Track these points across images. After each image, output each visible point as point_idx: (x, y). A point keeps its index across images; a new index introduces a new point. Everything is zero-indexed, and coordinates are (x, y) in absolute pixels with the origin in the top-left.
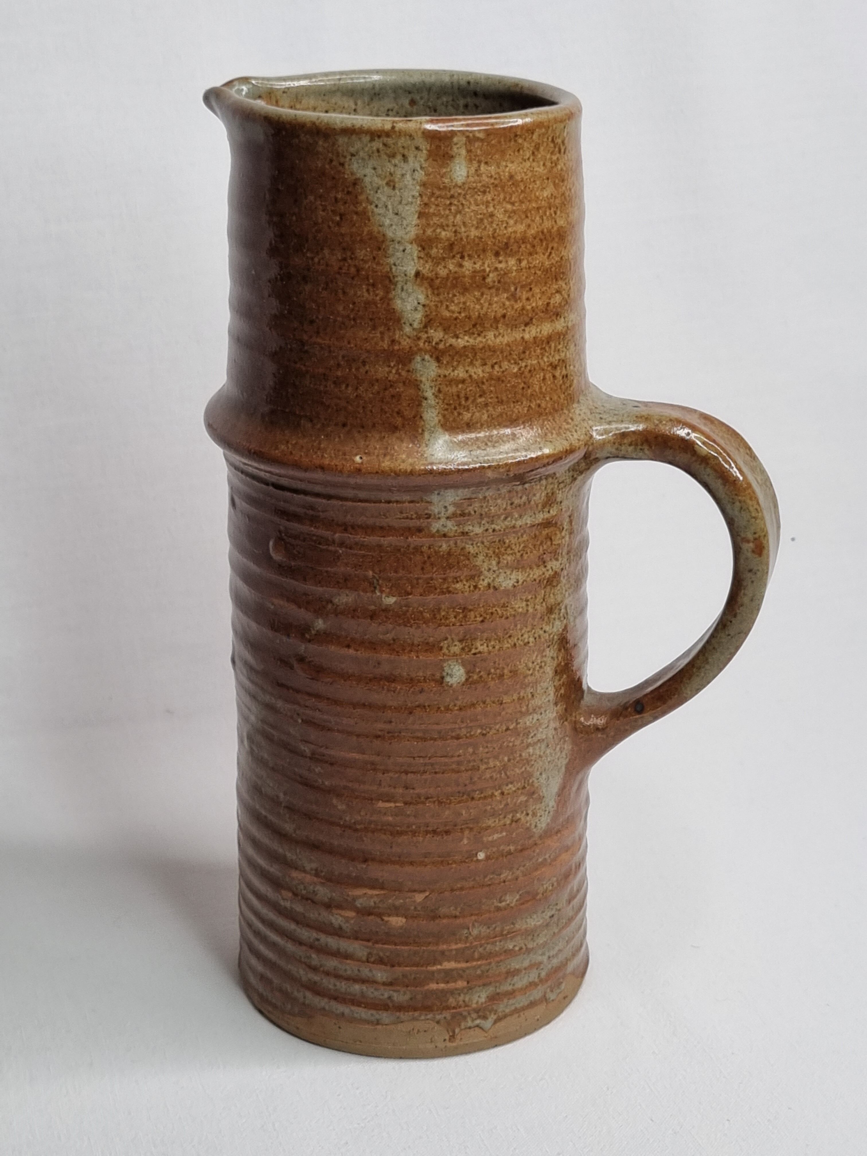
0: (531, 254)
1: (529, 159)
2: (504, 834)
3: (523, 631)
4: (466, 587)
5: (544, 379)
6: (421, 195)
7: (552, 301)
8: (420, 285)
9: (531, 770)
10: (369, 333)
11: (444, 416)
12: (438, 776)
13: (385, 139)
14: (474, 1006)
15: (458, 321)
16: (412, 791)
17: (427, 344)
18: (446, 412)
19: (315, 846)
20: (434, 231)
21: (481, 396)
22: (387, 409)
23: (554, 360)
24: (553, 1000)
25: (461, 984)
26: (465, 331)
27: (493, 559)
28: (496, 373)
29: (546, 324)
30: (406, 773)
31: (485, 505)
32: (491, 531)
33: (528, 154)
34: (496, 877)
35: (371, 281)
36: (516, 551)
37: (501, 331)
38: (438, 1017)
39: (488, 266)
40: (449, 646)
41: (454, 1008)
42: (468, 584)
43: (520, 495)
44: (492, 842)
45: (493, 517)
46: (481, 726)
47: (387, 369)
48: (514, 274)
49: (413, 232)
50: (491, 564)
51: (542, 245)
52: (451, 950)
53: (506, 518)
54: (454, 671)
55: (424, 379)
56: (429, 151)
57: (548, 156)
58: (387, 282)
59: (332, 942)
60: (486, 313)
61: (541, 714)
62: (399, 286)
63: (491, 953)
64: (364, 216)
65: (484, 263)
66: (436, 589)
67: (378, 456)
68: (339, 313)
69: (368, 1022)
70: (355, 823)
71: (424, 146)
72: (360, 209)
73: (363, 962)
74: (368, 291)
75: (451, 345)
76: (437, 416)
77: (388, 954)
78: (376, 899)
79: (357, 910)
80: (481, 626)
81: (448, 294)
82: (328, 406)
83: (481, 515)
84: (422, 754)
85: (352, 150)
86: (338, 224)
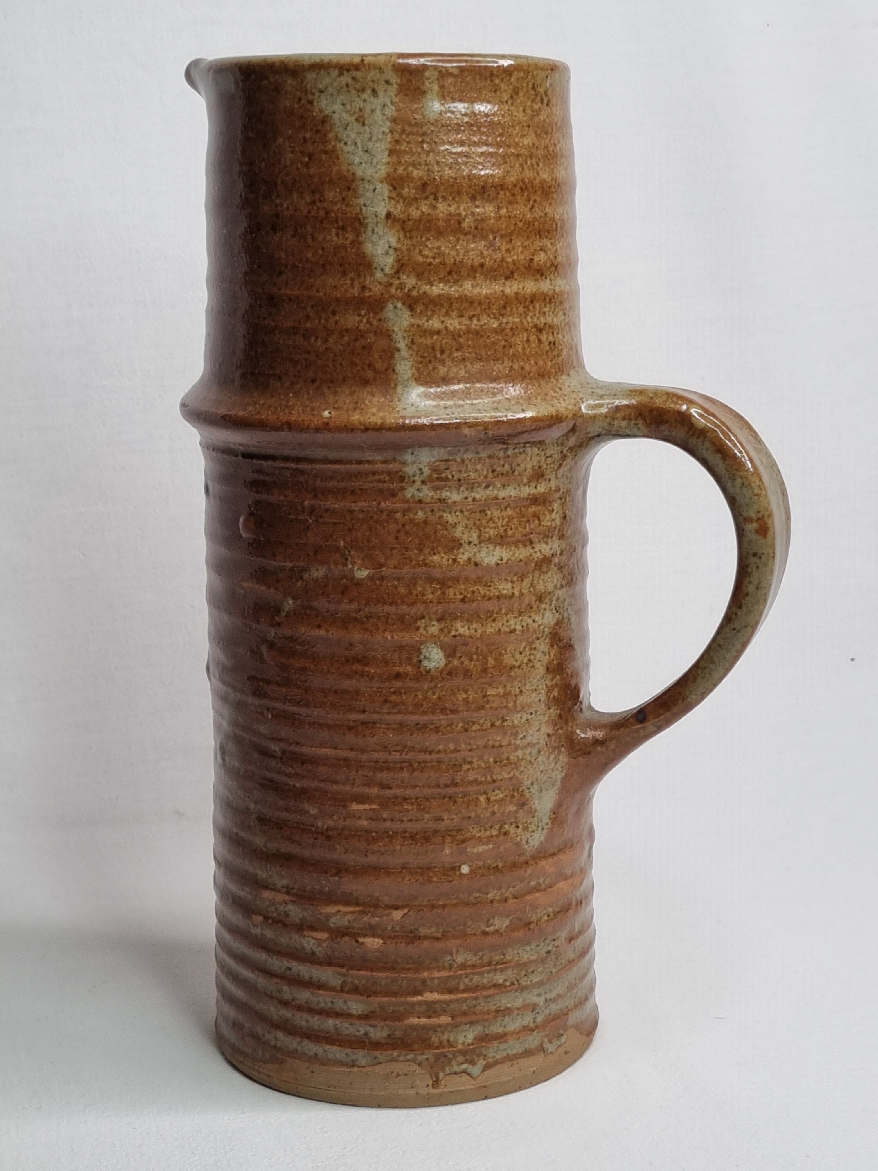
0: (510, 203)
1: (507, 102)
2: (491, 846)
3: (509, 616)
4: (445, 560)
5: (528, 341)
6: (391, 131)
7: (536, 258)
8: (391, 228)
9: (520, 777)
10: (339, 280)
11: (418, 369)
12: (416, 774)
13: (354, 73)
14: (460, 1047)
15: (432, 267)
16: (388, 791)
17: (399, 291)
18: (420, 366)
19: (286, 860)
20: (405, 169)
21: (457, 350)
22: (358, 362)
23: (539, 322)
24: (551, 1053)
25: (445, 1019)
26: (440, 279)
27: (473, 531)
28: (473, 326)
29: (530, 281)
30: (382, 770)
31: (463, 470)
32: (470, 499)
33: (506, 97)
34: (482, 895)
35: (341, 224)
36: (500, 524)
37: (479, 282)
38: (420, 1058)
39: (464, 210)
40: (426, 626)
41: (437, 1048)
42: (446, 557)
43: (502, 463)
44: (478, 854)
45: (473, 483)
46: (462, 720)
47: (358, 319)
48: (492, 221)
49: (383, 171)
50: (471, 537)
51: (523, 195)
52: (434, 979)
53: (487, 487)
54: (432, 654)
55: (396, 329)
56: (398, 85)
57: (529, 104)
58: (357, 224)
59: (305, 970)
60: (463, 259)
61: (531, 714)
62: (370, 228)
63: (478, 986)
64: (333, 154)
65: (459, 207)
66: (411, 561)
67: (347, 410)
68: (307, 260)
69: (342, 1063)
70: (327, 830)
71: (395, 80)
72: (329, 147)
73: (336, 991)
74: (337, 234)
75: (425, 293)
76: (411, 369)
77: (364, 982)
78: (350, 917)
79: (330, 930)
80: (461, 606)
81: (421, 237)
82: (297, 362)
83: (459, 480)
84: (398, 748)
85: (321, 86)
86: (307, 166)
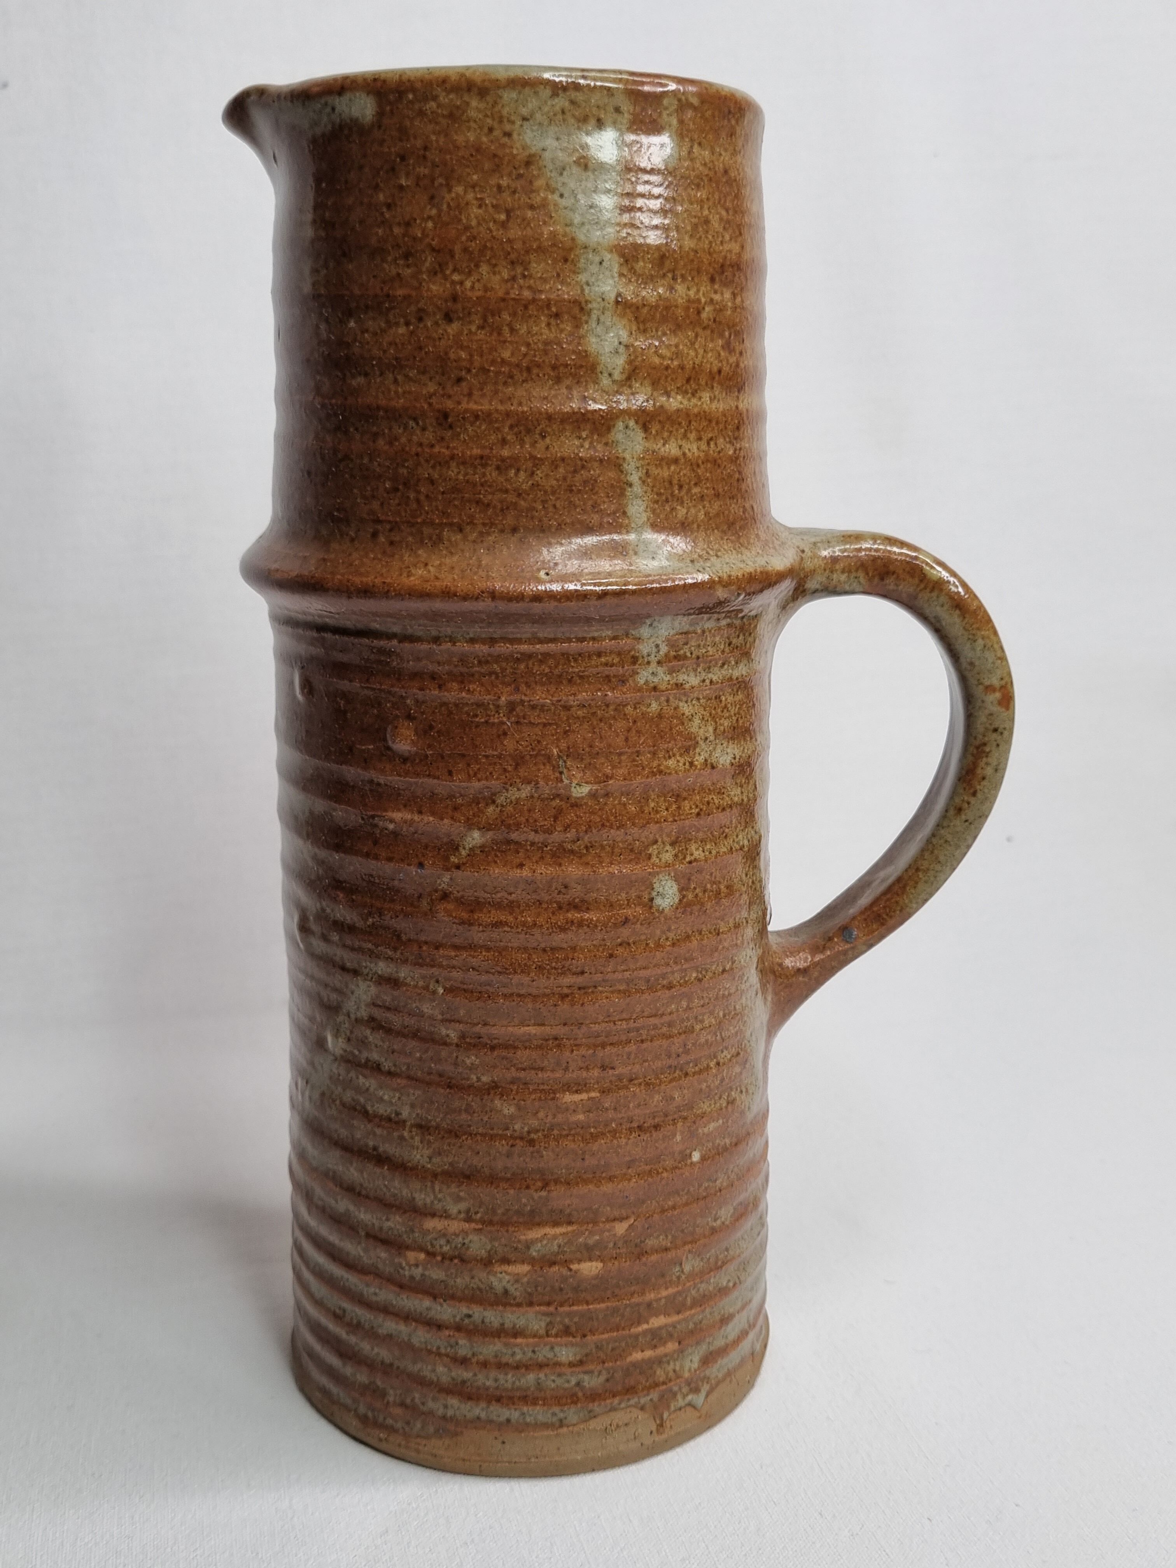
2: (721, 1121)
3: (738, 829)
4: (681, 764)
6: (622, 180)
8: (622, 316)
9: (743, 1028)
10: (550, 389)
11: (654, 511)
12: (645, 1045)
14: (687, 1375)
15: (669, 371)
16: (611, 1072)
17: (631, 404)
18: (656, 506)
19: (467, 1176)
20: (642, 236)
21: (695, 484)
22: (577, 502)
24: (758, 1353)
25: (671, 1346)
26: (678, 388)
27: (709, 724)
28: (711, 453)
30: (603, 1046)
31: (702, 644)
32: (708, 682)
34: (711, 1184)
35: (554, 309)
37: (718, 393)
38: (643, 1401)
39: (704, 296)
40: (659, 853)
41: (664, 1383)
42: (682, 761)
43: (738, 632)
44: (707, 1135)
45: (711, 661)
46: (696, 969)
47: (577, 442)
49: (612, 235)
50: (707, 731)
52: (660, 1299)
53: (723, 665)
54: (666, 888)
55: (627, 456)
56: (631, 114)
58: (576, 310)
59: (492, 1317)
60: (702, 362)
61: (753, 949)
62: (594, 317)
63: (704, 1296)
64: (542, 210)
65: (698, 291)
66: (643, 769)
68: (503, 361)
69: (546, 1426)
70: (529, 1132)
71: (627, 107)
72: (537, 200)
73: (541, 1337)
74: (548, 325)
75: (662, 407)
76: (646, 511)
77: (576, 1319)
78: (560, 1240)
79: (532, 1261)
80: (696, 822)
81: (657, 331)
82: (488, 505)
83: (698, 658)
84: (624, 1016)
85: (524, 111)
86: (504, 225)
